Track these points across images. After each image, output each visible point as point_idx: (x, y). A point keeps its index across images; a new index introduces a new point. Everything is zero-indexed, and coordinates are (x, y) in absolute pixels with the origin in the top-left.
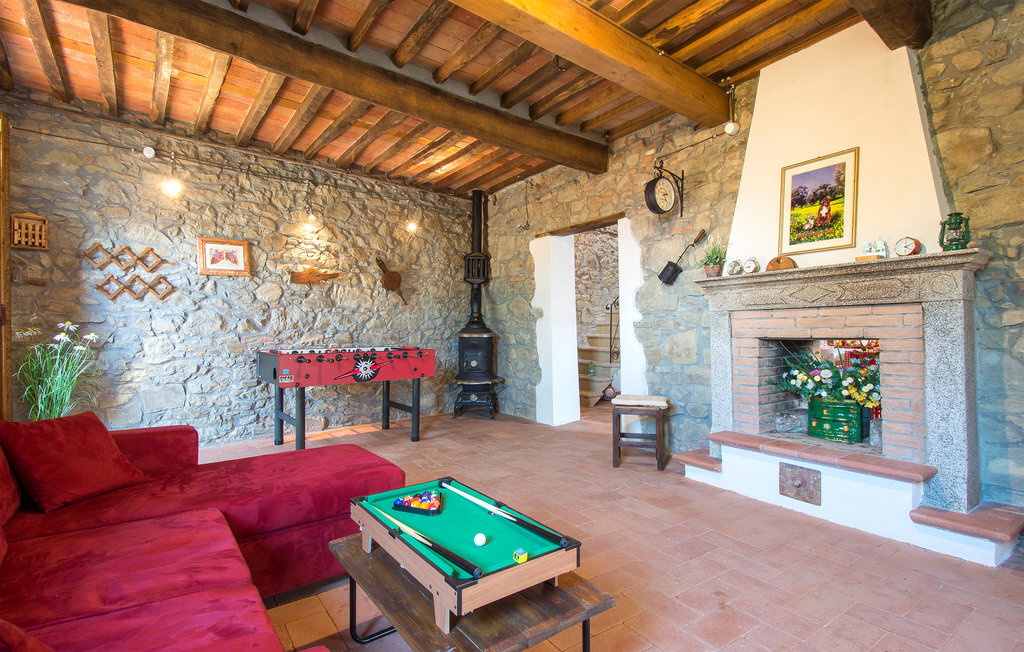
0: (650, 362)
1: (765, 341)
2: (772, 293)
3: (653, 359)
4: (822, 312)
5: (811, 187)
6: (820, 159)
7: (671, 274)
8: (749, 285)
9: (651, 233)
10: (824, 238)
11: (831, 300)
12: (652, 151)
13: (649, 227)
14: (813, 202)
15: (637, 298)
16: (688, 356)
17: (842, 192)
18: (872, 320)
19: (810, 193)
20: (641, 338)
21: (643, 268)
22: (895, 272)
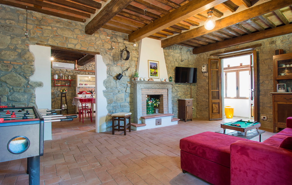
0: (108, 103)
1: (148, 96)
2: (150, 85)
3: (110, 102)
4: (156, 90)
5: (153, 66)
6: (153, 61)
7: (119, 77)
8: (146, 83)
9: (111, 63)
10: (155, 76)
11: (158, 88)
12: (109, 38)
13: (110, 61)
14: (153, 69)
15: (104, 83)
16: (122, 100)
17: (157, 68)
18: (162, 91)
19: (153, 67)
20: (106, 96)
21: (107, 73)
22: (165, 84)
